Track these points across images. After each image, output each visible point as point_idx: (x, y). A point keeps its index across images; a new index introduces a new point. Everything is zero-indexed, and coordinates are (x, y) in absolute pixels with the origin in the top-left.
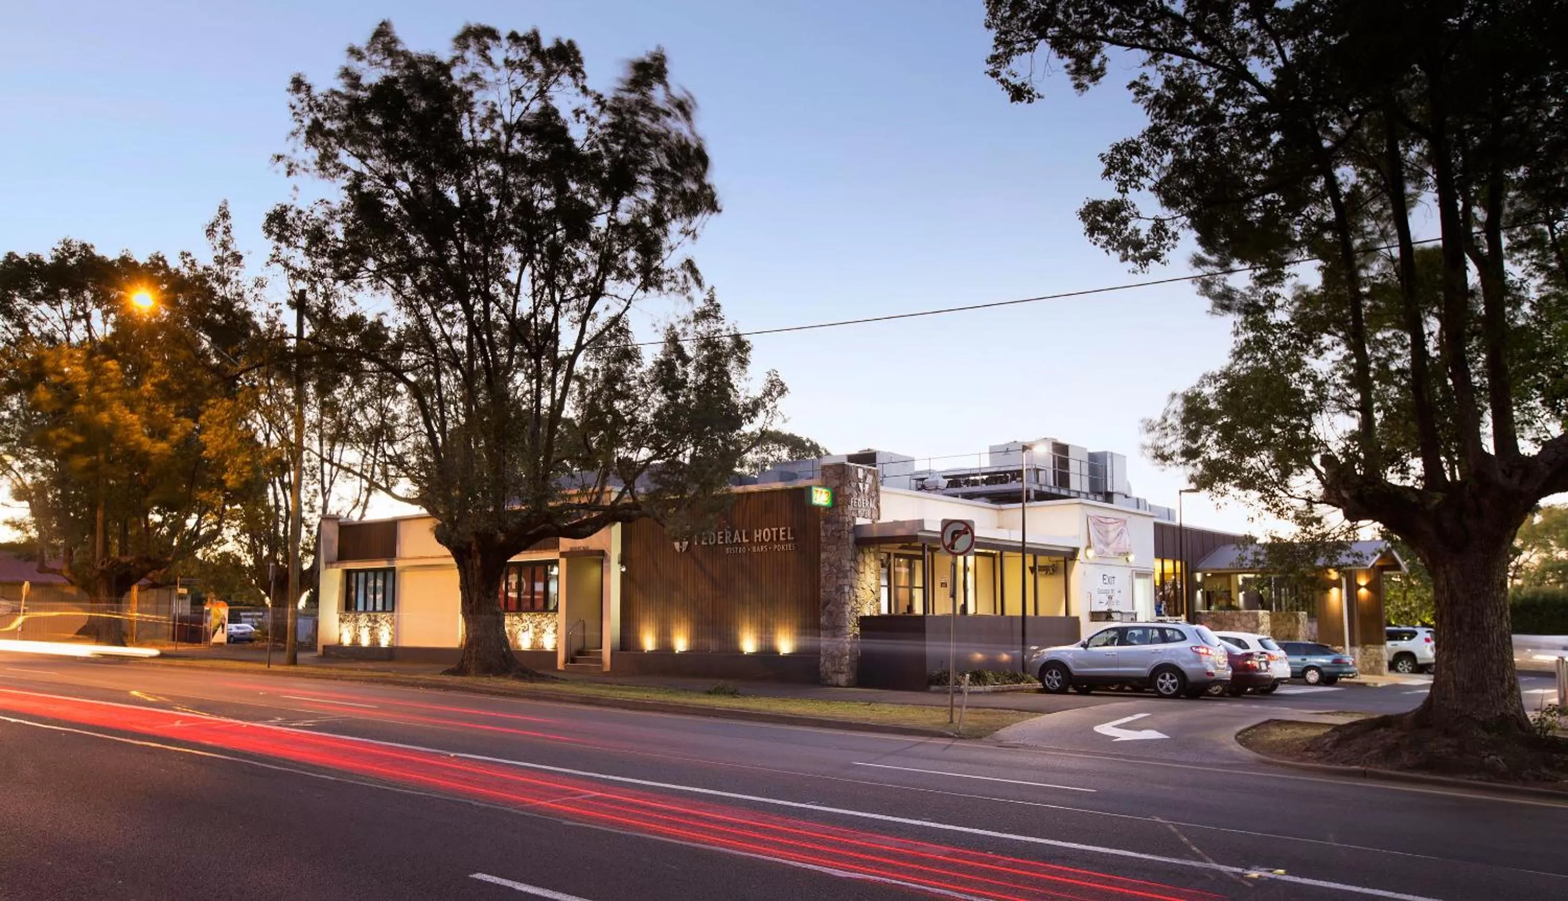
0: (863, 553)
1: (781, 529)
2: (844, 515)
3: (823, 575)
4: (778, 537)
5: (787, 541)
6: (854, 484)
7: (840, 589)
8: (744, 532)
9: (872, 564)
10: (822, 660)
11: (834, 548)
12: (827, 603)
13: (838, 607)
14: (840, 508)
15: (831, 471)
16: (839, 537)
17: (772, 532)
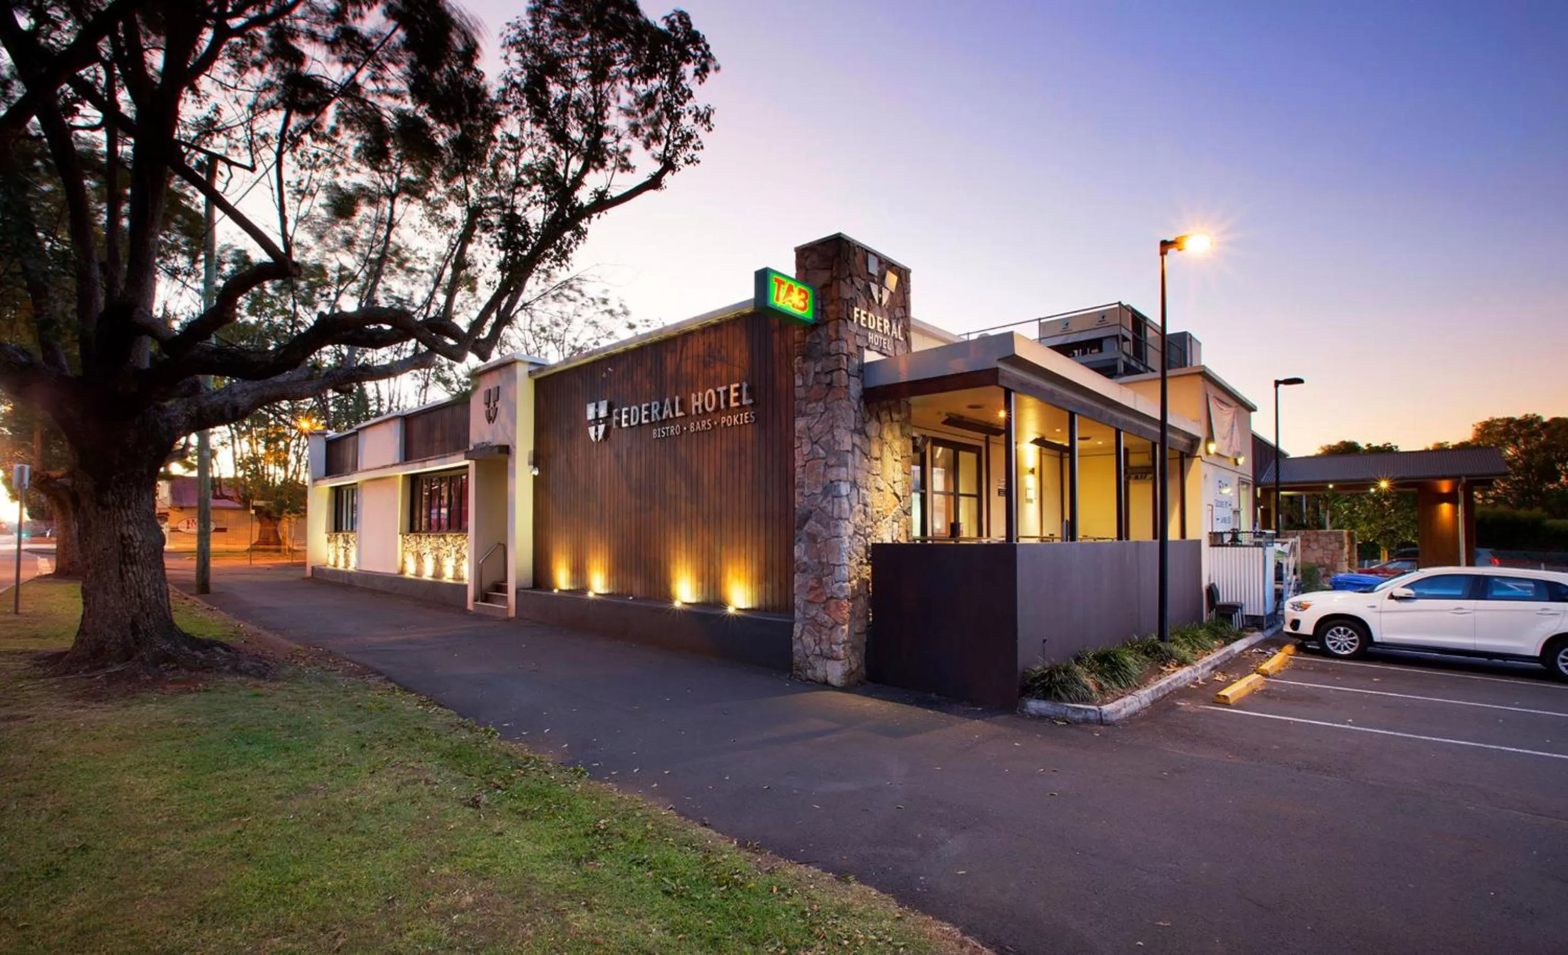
0: (879, 419)
1: (733, 387)
2: (839, 339)
3: (799, 463)
4: (727, 402)
5: (742, 408)
6: (859, 283)
7: (830, 490)
8: (677, 399)
9: (897, 445)
10: (797, 629)
11: (820, 407)
12: (806, 519)
13: (827, 526)
14: (831, 325)
15: (814, 257)
16: (830, 385)
17: (717, 394)
